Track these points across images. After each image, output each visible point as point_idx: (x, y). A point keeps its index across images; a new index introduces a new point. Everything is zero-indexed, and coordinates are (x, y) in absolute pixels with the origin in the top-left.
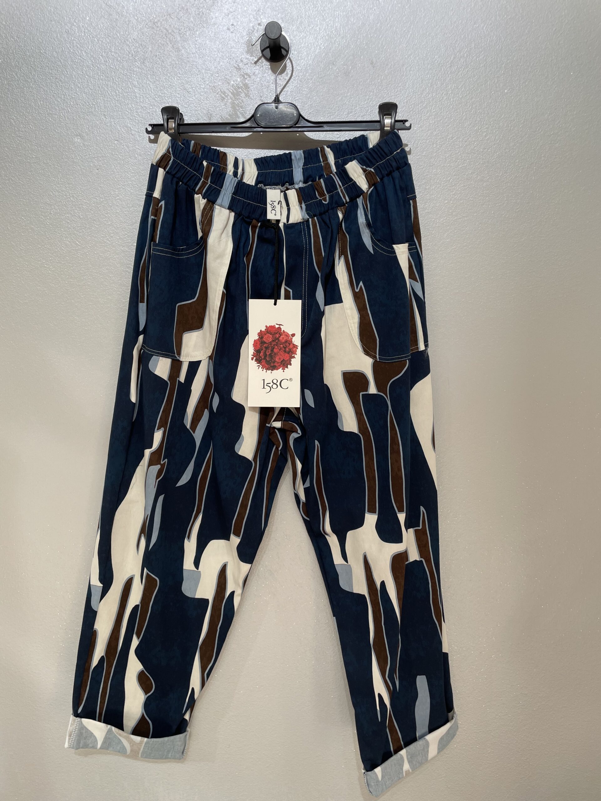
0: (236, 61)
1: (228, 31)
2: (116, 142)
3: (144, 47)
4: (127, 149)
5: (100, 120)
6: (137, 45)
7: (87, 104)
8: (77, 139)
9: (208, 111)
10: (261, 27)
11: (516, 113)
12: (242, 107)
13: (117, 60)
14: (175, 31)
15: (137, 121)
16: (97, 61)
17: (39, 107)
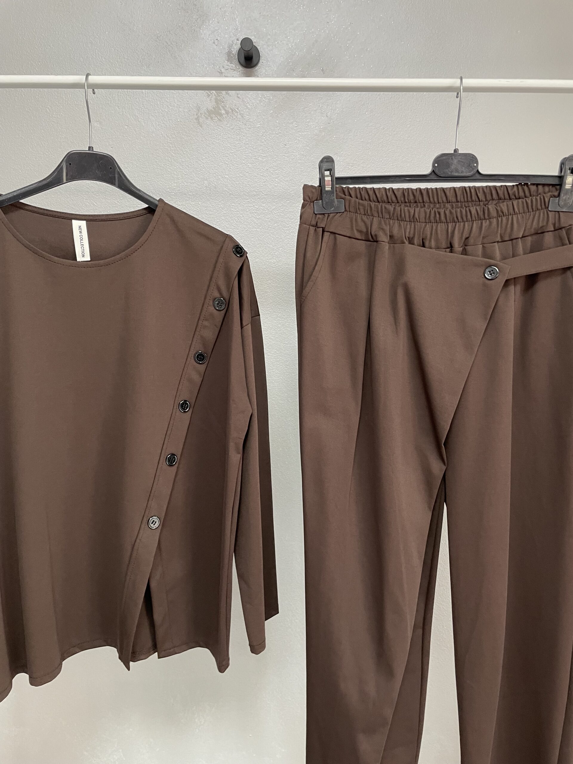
0: (219, 67)
1: (214, 44)
2: (126, 127)
3: (149, 55)
4: (134, 132)
5: (115, 110)
6: (144, 54)
7: (105, 97)
8: (97, 124)
9: (197, 104)
10: (239, 42)
11: (432, 110)
12: (223, 102)
13: (129, 65)
14: (173, 44)
15: (143, 111)
16: (114, 65)
17: (68, 99)
